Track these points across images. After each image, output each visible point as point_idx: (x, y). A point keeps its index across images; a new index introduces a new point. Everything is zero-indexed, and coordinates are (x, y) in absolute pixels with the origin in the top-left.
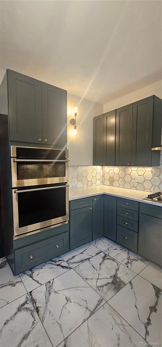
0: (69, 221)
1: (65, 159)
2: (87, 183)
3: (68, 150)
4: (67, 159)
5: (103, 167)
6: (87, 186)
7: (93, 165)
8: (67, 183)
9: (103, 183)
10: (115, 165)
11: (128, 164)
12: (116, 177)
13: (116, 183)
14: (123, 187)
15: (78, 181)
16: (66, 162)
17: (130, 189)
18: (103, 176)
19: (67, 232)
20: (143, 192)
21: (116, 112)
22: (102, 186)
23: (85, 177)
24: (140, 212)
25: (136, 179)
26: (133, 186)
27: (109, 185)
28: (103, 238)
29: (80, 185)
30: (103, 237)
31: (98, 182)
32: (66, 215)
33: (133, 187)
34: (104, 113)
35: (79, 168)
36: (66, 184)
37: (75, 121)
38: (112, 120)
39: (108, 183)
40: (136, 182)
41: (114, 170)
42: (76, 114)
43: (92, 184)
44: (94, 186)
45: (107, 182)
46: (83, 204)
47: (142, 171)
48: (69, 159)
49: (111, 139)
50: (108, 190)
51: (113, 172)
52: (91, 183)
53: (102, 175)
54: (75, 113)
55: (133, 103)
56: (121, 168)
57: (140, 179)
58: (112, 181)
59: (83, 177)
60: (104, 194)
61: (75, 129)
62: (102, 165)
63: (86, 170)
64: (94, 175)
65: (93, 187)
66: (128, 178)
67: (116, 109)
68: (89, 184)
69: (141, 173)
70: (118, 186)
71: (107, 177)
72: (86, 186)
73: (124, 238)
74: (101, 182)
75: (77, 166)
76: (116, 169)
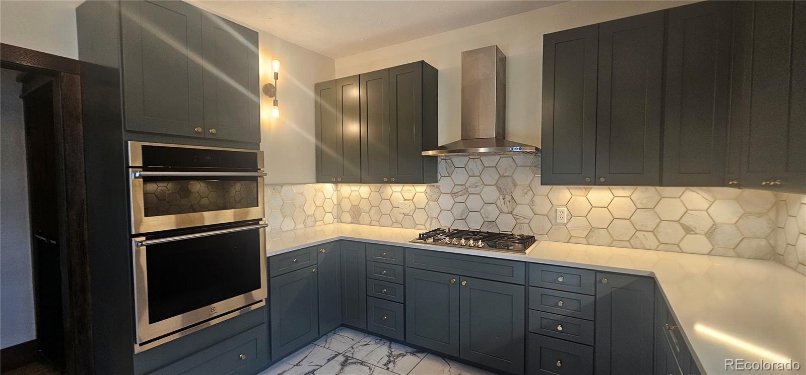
0: (268, 300)
1: (256, 170)
2: (305, 220)
3: (263, 152)
4: (260, 169)
5: (337, 187)
6: (305, 225)
7: (317, 182)
8: (261, 220)
9: (339, 219)
10: (361, 181)
11: (385, 180)
12: (364, 206)
13: (365, 217)
14: (377, 223)
15: (284, 217)
16: (259, 177)
17: (391, 227)
18: (339, 205)
19: (264, 323)
20: (413, 230)
21: (359, 79)
22: (337, 225)
23: (300, 207)
24: (406, 266)
25: (400, 208)
26: (396, 220)
27: (351, 223)
28: (340, 330)
29: (288, 224)
30: (341, 327)
31: (329, 218)
32: (260, 288)
33: (396, 223)
34: (337, 78)
35: (284, 188)
36: (261, 222)
37: (274, 90)
38: (354, 93)
39: (349, 219)
40: (400, 213)
41: (360, 191)
42: (276, 76)
43: (316, 221)
44: (319, 226)
45: (347, 217)
46: (297, 261)
47: (410, 192)
48: (265, 170)
49: (353, 128)
50: (349, 230)
51: (357, 196)
52: (313, 219)
53: (335, 203)
54: (275, 73)
55: (389, 68)
56: (374, 187)
57: (407, 208)
58: (356, 214)
59: (296, 208)
60: (340, 240)
61: (274, 105)
62: (336, 182)
63: (302, 194)
64: (319, 203)
65: (317, 228)
66: (386, 207)
67: (359, 75)
68: (309, 222)
69: (408, 196)
70: (369, 223)
71: (346, 205)
72: (302, 226)
73: (382, 319)
74: (335, 216)
75: (282, 185)
76: (364, 190)
